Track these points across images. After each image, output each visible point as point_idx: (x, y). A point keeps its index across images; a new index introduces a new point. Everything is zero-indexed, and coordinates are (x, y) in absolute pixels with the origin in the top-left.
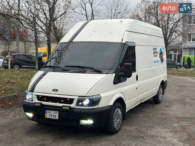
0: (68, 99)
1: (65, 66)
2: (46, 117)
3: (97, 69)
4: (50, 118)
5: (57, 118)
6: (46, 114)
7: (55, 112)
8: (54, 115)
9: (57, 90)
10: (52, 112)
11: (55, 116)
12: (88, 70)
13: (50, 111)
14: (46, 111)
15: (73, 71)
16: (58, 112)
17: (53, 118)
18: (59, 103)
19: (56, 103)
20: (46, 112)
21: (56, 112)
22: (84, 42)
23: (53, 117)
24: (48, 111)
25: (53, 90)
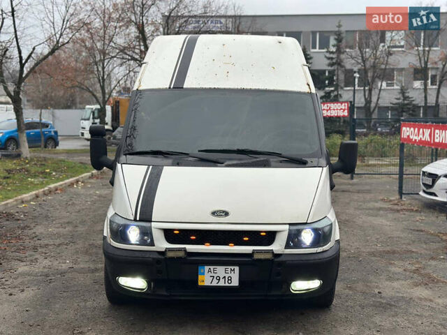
0: (262, 234)
1: (199, 151)
2: (200, 284)
3: (294, 157)
4: (214, 284)
5: (235, 282)
6: (200, 277)
7: (230, 267)
8: (225, 277)
9: (227, 214)
10: (221, 271)
11: (230, 279)
12: (273, 159)
13: (212, 267)
14: (199, 267)
15: (235, 162)
16: (237, 269)
17: (222, 283)
18: (236, 245)
19: (227, 245)
20: (201, 270)
21: (232, 268)
22: (218, 89)
23: (222, 280)
24: (207, 268)
25: (214, 213)
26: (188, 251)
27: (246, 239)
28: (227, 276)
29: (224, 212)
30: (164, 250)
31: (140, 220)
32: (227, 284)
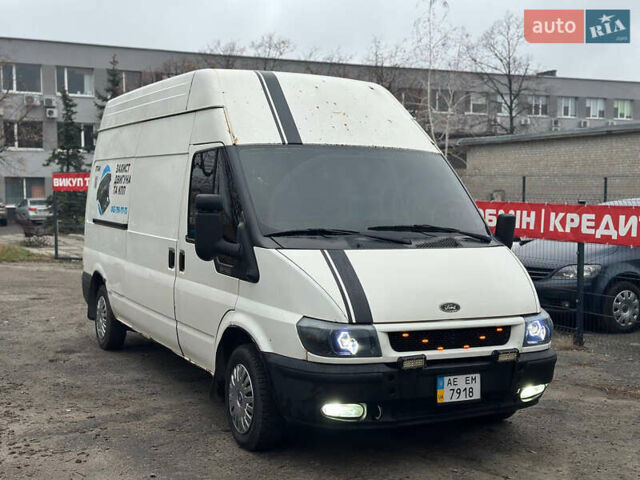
1: (369, 228)
2: (439, 401)
4: (454, 399)
5: (477, 395)
6: (439, 392)
7: (471, 376)
8: (465, 389)
9: (457, 307)
10: (461, 380)
11: (471, 391)
13: (452, 378)
14: (438, 379)
16: (478, 376)
17: (462, 398)
18: (471, 347)
19: (461, 347)
20: (440, 383)
21: (474, 376)
23: (463, 394)
24: (446, 379)
25: (443, 307)
26: (428, 358)
27: (483, 338)
28: (468, 387)
29: (453, 305)
30: (396, 360)
31: (357, 323)
32: (468, 398)
